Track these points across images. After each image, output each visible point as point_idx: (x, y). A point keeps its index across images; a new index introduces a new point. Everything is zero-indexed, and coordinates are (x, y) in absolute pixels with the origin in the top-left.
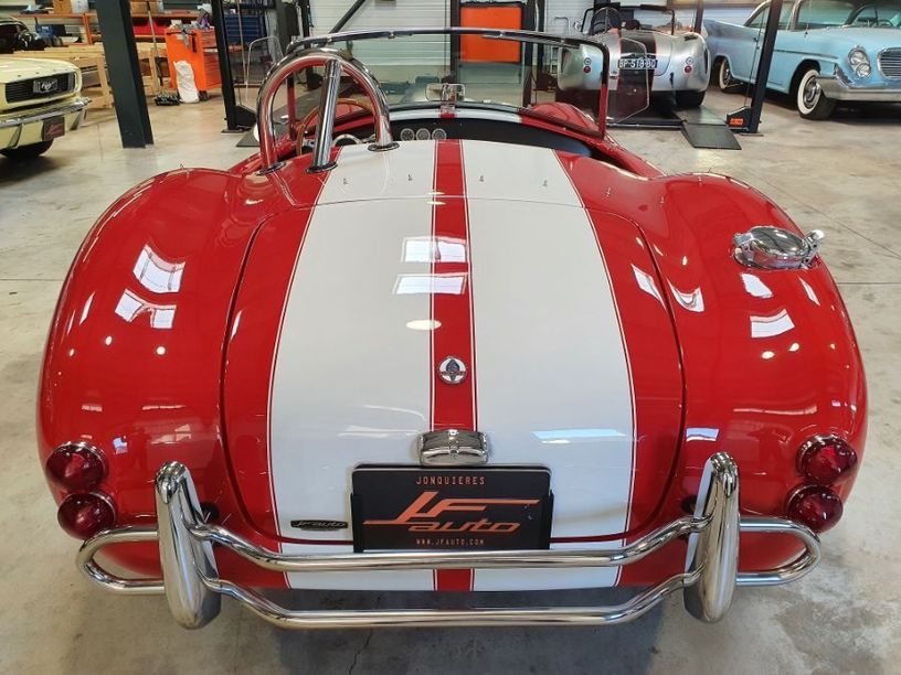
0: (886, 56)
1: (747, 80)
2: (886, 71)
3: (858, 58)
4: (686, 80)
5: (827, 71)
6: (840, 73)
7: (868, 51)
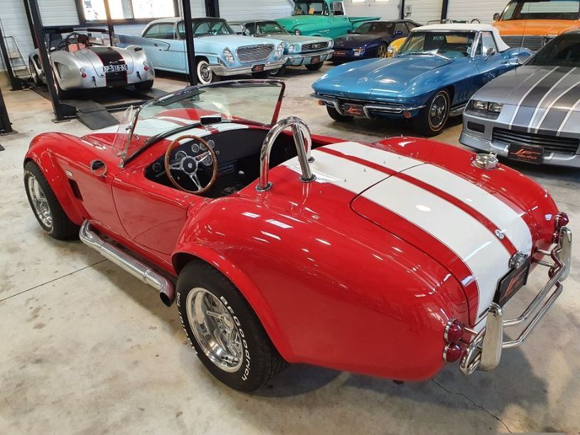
0: (240, 50)
1: (184, 72)
2: (241, 58)
3: (227, 53)
4: (146, 76)
5: (213, 61)
6: (222, 62)
7: (231, 49)
